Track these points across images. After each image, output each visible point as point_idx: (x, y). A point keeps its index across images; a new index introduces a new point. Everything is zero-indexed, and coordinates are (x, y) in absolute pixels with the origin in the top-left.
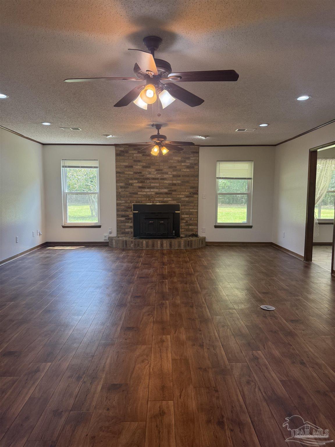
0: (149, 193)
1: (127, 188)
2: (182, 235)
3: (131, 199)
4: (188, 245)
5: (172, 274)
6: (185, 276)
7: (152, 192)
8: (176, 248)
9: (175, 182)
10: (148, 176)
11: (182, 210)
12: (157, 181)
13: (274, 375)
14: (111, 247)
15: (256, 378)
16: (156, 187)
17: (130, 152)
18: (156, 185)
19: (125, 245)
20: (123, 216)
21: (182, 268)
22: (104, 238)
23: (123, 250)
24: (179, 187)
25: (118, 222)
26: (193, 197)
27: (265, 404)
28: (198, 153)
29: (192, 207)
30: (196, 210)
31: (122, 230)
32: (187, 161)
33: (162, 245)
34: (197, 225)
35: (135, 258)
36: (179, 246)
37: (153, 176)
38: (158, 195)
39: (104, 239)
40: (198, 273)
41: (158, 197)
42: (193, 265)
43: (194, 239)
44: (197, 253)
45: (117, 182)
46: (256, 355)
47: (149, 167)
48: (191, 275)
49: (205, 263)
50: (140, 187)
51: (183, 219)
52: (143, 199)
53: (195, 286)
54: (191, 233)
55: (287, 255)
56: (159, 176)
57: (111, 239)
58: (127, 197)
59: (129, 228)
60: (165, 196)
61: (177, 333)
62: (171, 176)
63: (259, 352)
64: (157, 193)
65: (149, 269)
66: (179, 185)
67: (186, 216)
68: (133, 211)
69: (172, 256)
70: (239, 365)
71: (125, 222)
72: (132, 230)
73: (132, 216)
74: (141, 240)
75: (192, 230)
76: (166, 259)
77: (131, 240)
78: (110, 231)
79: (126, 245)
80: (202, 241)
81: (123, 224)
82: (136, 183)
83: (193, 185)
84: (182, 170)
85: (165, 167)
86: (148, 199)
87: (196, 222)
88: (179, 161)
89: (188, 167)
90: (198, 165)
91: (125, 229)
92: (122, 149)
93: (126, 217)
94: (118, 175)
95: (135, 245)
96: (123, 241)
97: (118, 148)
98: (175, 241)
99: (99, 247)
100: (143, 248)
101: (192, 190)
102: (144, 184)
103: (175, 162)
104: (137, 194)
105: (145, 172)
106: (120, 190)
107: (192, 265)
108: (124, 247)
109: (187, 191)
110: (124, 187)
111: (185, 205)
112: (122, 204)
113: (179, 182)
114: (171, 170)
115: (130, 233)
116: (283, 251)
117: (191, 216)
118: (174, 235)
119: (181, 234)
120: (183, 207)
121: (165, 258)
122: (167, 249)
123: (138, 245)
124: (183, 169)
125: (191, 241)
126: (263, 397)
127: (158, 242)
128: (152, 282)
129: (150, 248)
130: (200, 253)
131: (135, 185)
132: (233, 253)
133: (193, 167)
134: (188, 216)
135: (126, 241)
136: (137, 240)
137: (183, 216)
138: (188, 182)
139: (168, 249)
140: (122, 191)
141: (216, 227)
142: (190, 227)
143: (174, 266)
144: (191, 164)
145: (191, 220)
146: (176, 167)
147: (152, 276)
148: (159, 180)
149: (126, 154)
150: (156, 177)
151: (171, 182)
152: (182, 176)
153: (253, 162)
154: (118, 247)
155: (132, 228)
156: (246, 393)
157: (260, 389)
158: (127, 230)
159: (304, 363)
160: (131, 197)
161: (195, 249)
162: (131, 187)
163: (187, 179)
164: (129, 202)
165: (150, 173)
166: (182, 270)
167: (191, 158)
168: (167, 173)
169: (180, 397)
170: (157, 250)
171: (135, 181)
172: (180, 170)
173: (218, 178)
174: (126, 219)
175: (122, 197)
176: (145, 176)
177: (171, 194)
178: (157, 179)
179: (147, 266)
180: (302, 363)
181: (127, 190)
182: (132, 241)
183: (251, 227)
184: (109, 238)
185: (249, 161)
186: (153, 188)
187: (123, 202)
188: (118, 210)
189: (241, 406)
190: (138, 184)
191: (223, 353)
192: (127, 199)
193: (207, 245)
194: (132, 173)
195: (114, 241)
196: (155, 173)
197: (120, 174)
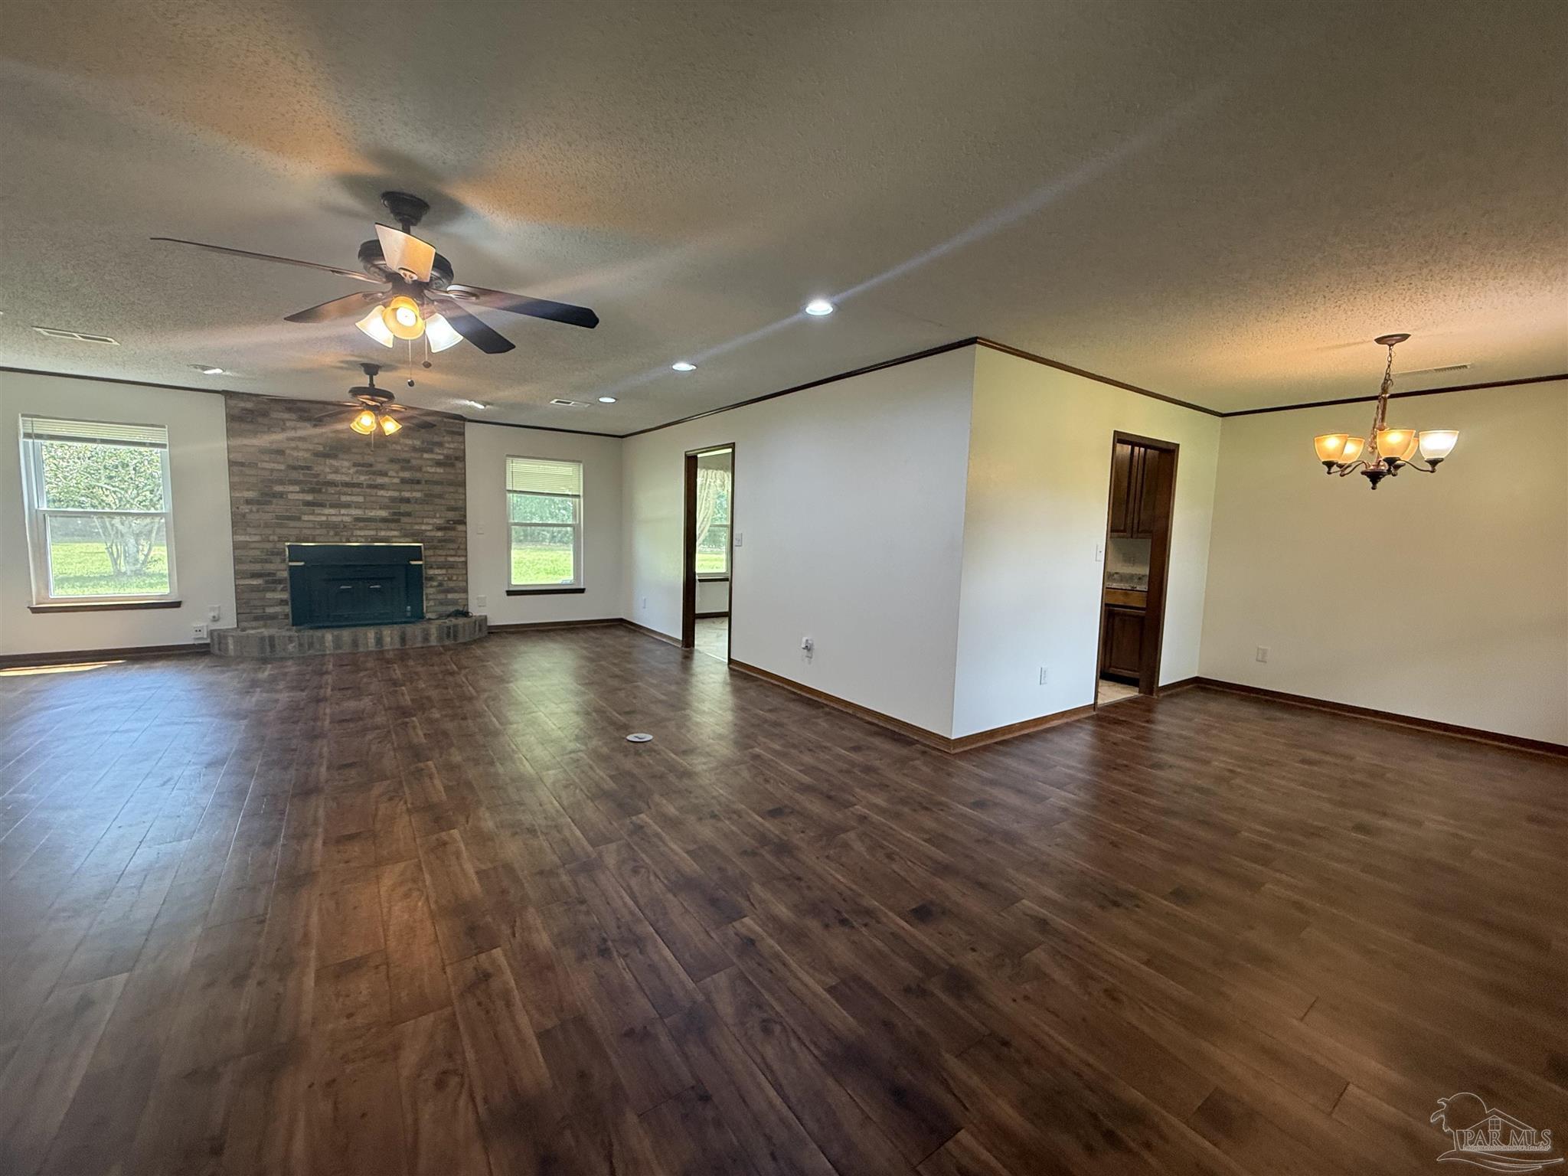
0: (334, 519)
1: (269, 503)
2: (429, 616)
3: (279, 531)
4: (448, 636)
5: (422, 705)
6: (458, 704)
7: (343, 515)
8: (419, 645)
9: (407, 495)
10: (332, 477)
11: (428, 560)
12: (359, 490)
13: (675, 847)
14: (221, 657)
15: (648, 861)
16: (358, 506)
17: (274, 415)
18: (355, 499)
19: (268, 649)
20: (255, 575)
21: (447, 688)
22: (194, 635)
23: (265, 661)
24: (417, 507)
25: (239, 591)
26: (454, 529)
27: (670, 896)
28: (463, 434)
29: (452, 552)
30: (463, 559)
31: (254, 611)
32: (437, 450)
33: (379, 641)
34: (465, 591)
35: (308, 677)
36: (426, 639)
37: (347, 479)
38: (361, 524)
39: (193, 637)
40: (486, 695)
41: (361, 529)
42: (469, 678)
43: (461, 621)
44: (473, 651)
45: (233, 487)
46: (639, 822)
47: (335, 457)
48: (471, 699)
49: (498, 671)
50: (308, 504)
51: (431, 579)
52: (318, 532)
53: (486, 720)
54: (451, 609)
55: (652, 640)
56: (362, 478)
57: (219, 637)
58: (267, 526)
59: (277, 606)
60: (381, 525)
61: (471, 820)
62: (397, 481)
63: (642, 816)
64: (357, 519)
65: (360, 700)
66: (416, 501)
67: (437, 572)
68: (290, 561)
69: (411, 663)
70: (613, 846)
71: (263, 590)
72: (288, 609)
73: (285, 574)
74: (319, 633)
75: (455, 602)
76: (397, 672)
77: (288, 634)
78: (215, 614)
79: (272, 646)
80: (480, 626)
81: (254, 595)
82: (295, 492)
83: (453, 503)
84: (424, 469)
85: (379, 459)
86: (332, 533)
87: (465, 584)
88: (414, 449)
89: (439, 464)
90: (464, 460)
91: (263, 607)
92: (249, 405)
93: (267, 578)
94: (235, 469)
95: (301, 645)
96: (262, 639)
97: (232, 402)
98: (414, 630)
99: (179, 660)
100: (324, 651)
101: (451, 515)
102: (320, 497)
103: (406, 449)
104: (299, 519)
105: (321, 468)
106: (245, 509)
107: (467, 679)
108: (267, 653)
109: (438, 515)
110: (258, 500)
111: (435, 548)
112: (253, 545)
113: (418, 495)
114: (396, 467)
115: (280, 617)
116: (644, 634)
117: (450, 571)
118: (409, 614)
119: (427, 612)
120: (430, 552)
121: (395, 670)
122: (393, 650)
123: (311, 645)
124: (428, 468)
125: (455, 626)
126: (665, 886)
127: (369, 635)
128: (377, 728)
129: (346, 649)
130: (479, 652)
131: (290, 496)
132: (551, 645)
133: (452, 465)
134: (444, 571)
135: (272, 638)
136: (306, 633)
137: (431, 572)
138: (440, 496)
139: (397, 649)
140: (251, 511)
141: (510, 593)
142: (450, 596)
143: (423, 686)
144: (447, 457)
145: (450, 579)
146: (408, 461)
147: (373, 715)
148: (363, 488)
149: (260, 420)
150: (355, 481)
151: (396, 494)
152: (426, 481)
153: (582, 466)
154: (245, 654)
155: (287, 604)
156: (636, 888)
157: (657, 876)
158: (270, 610)
159: (716, 815)
160: (281, 526)
161: (465, 644)
162: (281, 502)
163: (437, 489)
164: (276, 538)
165: (336, 471)
166: (445, 691)
167: (447, 445)
168: (384, 474)
169: (514, 936)
170: (368, 654)
171: (291, 488)
172: (420, 469)
173: (510, 491)
174: (267, 582)
175: (251, 525)
176: (322, 477)
177: (398, 521)
178: (359, 485)
179: (350, 692)
180: (714, 816)
181: (267, 508)
182: (290, 637)
183: (582, 591)
184: (211, 633)
185: (573, 461)
186: (347, 506)
187: (257, 538)
188: (237, 560)
189: (632, 913)
190: (301, 495)
191: (578, 833)
192: (268, 531)
193: (492, 633)
194: (282, 467)
195: (230, 641)
196: (351, 471)
197: (243, 468)
